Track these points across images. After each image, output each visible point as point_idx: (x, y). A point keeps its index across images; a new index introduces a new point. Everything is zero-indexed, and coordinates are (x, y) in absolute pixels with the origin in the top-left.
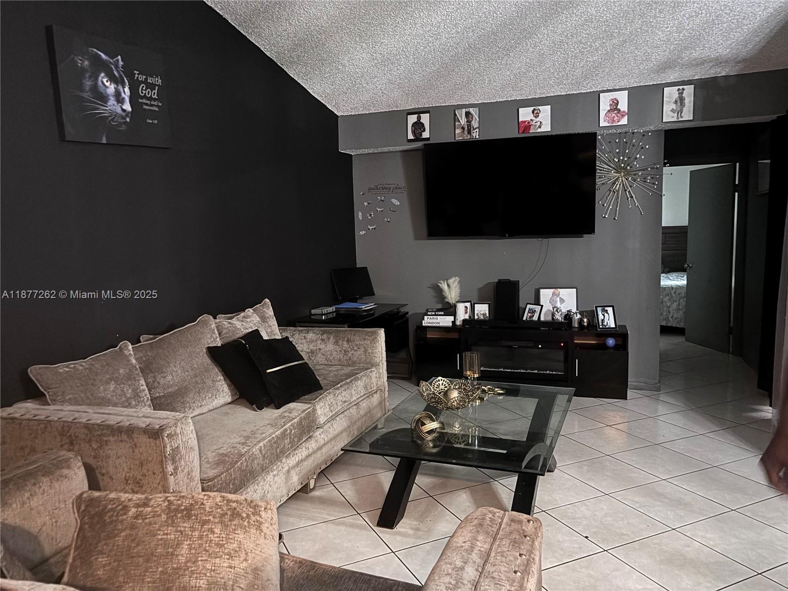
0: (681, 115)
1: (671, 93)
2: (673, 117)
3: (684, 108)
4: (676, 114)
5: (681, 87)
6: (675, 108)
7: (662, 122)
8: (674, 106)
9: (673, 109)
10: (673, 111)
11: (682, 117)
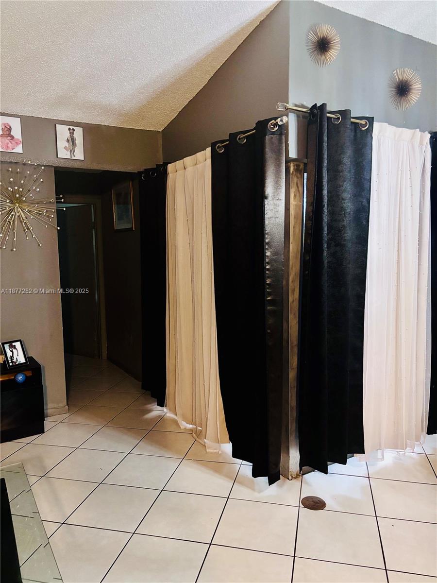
0: (73, 154)
1: (63, 131)
2: (67, 154)
3: (76, 148)
4: (69, 152)
5: (72, 127)
6: (67, 146)
7: (57, 157)
8: (67, 144)
9: (66, 146)
10: (65, 148)
11: (75, 156)
